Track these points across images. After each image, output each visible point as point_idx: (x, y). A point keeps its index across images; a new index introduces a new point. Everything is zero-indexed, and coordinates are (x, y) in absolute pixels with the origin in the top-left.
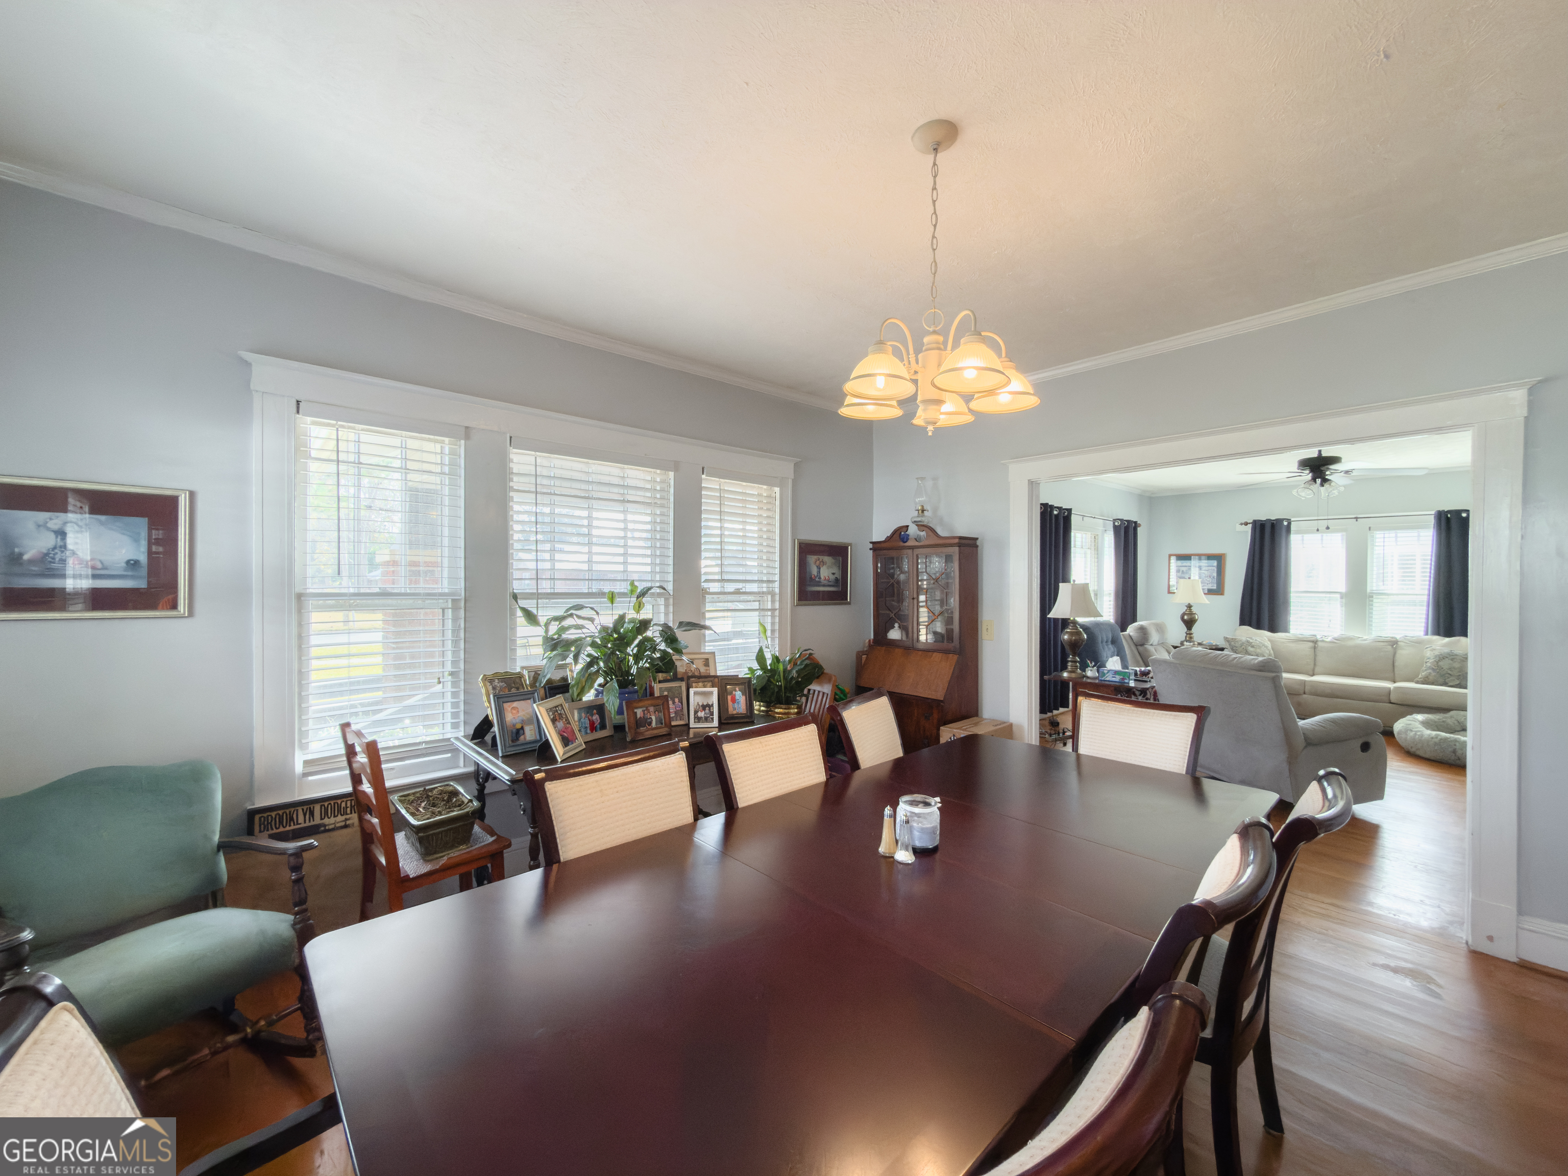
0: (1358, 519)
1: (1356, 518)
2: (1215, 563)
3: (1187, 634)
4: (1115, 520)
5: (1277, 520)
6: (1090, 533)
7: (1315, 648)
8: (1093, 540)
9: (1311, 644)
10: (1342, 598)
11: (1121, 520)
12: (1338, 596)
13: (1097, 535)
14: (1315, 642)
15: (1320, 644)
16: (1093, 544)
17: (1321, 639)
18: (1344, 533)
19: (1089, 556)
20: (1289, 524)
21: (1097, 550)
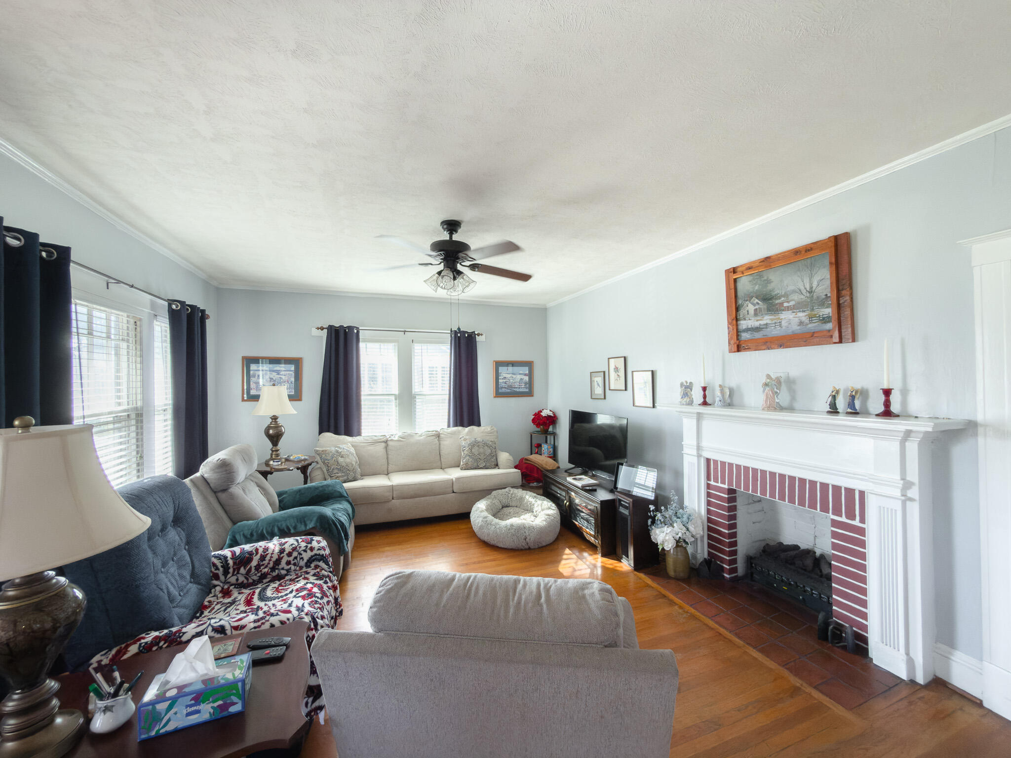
0: (406, 333)
1: (405, 331)
2: (292, 368)
3: (273, 451)
4: (171, 302)
5: (349, 327)
6: (125, 314)
7: (386, 448)
8: (132, 326)
9: (383, 445)
10: (396, 399)
11: (182, 303)
12: (393, 398)
13: (140, 320)
14: (386, 442)
15: (390, 443)
16: (132, 333)
17: (390, 439)
18: (396, 344)
19: (124, 352)
20: (358, 332)
21: (141, 344)
